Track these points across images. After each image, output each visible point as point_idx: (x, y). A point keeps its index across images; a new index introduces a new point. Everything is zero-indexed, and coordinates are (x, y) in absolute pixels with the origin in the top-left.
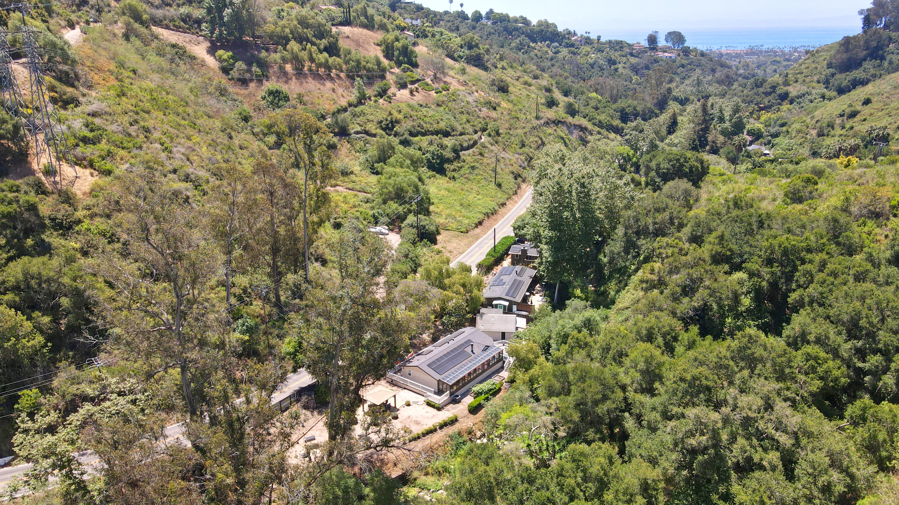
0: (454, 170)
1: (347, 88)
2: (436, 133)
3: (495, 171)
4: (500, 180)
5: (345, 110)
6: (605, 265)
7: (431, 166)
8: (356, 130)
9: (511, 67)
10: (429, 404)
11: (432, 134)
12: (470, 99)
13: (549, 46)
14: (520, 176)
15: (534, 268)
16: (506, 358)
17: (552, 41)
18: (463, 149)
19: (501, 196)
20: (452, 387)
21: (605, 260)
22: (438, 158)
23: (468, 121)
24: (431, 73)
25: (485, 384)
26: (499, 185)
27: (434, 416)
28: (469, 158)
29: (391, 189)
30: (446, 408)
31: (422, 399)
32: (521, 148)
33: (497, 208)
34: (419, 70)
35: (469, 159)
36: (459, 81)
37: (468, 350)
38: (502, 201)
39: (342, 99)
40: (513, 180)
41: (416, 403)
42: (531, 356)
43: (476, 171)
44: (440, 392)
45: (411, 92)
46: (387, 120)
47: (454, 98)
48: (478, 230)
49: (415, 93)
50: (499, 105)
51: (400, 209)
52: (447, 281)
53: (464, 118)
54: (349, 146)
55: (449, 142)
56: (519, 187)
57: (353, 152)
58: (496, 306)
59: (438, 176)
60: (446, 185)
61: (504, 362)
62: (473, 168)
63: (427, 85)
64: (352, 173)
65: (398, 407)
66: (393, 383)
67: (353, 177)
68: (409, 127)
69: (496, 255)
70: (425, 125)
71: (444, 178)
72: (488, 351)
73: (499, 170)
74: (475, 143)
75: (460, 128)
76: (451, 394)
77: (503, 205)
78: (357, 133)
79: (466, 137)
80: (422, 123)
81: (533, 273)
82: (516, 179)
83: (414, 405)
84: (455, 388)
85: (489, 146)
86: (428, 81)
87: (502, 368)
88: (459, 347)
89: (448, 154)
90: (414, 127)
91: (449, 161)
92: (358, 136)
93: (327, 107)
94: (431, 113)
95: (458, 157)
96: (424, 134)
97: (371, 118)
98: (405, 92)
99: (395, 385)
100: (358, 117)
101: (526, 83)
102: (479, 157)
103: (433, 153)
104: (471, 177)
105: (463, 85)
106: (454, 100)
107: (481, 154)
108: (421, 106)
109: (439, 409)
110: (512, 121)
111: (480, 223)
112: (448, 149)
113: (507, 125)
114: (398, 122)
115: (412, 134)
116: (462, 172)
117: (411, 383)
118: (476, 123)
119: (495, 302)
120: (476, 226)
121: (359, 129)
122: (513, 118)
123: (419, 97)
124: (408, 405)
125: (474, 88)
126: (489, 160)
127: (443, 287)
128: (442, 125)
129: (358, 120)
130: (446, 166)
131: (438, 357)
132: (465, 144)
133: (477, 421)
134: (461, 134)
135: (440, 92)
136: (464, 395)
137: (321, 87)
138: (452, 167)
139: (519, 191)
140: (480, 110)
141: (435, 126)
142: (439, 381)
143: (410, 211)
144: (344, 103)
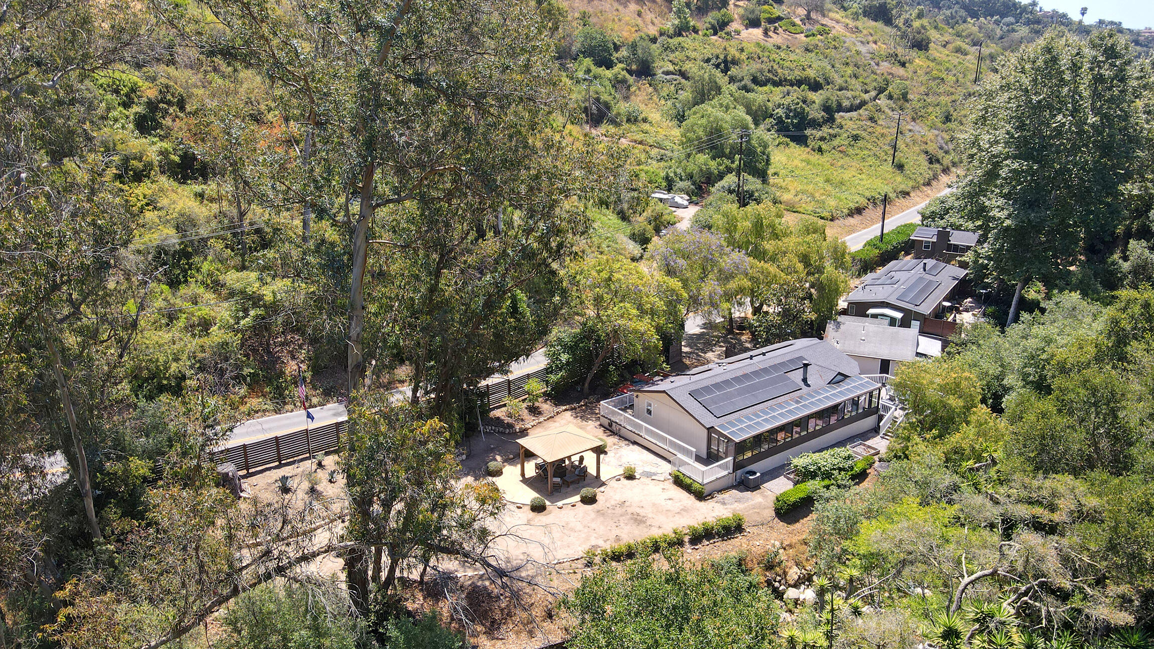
0: (822, 139)
1: (661, 15)
2: (799, 83)
3: (895, 148)
4: (904, 161)
5: (654, 40)
6: (1125, 276)
7: (782, 128)
8: (665, 69)
9: (936, 28)
10: (679, 482)
11: (792, 85)
12: (863, 49)
13: (997, 23)
14: (938, 161)
15: (963, 265)
16: (886, 409)
17: (1003, 16)
18: (840, 108)
19: (900, 181)
20: (741, 447)
21: (1126, 266)
22: (795, 117)
23: (856, 77)
24: (802, 12)
25: (826, 454)
26: (900, 167)
27: (685, 510)
28: (850, 123)
29: (701, 133)
30: (720, 497)
31: (665, 469)
32: (944, 123)
33: (892, 195)
34: (784, 7)
35: (849, 125)
36: (847, 26)
37: (797, 376)
38: (902, 187)
39: (651, 27)
40: (926, 163)
41: (648, 475)
42: (955, 402)
43: (860, 143)
44: (710, 458)
45: (766, 33)
46: (717, 57)
47: (836, 44)
48: (851, 221)
49: (771, 33)
50: (911, 62)
51: (713, 165)
52: (769, 246)
53: (849, 70)
54: (651, 89)
55: (817, 97)
56: (935, 177)
57: (655, 98)
58: (875, 316)
59: (792, 144)
60: (804, 156)
61: (881, 418)
62: (856, 138)
63: (794, 25)
64: (645, 120)
65: (603, 477)
66: (611, 429)
67: (646, 127)
68: (753, 71)
69: (884, 247)
70: (780, 71)
71: (802, 148)
72: (844, 386)
73: (901, 144)
74: (863, 103)
75: (839, 81)
76: (737, 466)
77: (906, 194)
78: (667, 73)
79: (849, 94)
80: (776, 67)
81: (962, 273)
82: (931, 163)
83: (643, 479)
84: (749, 454)
85: (887, 110)
86: (797, 21)
87: (876, 430)
88: (775, 367)
89: (815, 113)
90: (761, 71)
91: (815, 124)
92: (668, 77)
93: (625, 34)
94: (793, 57)
95: (831, 120)
96: (776, 84)
97: (693, 55)
98: (757, 33)
99: (614, 433)
100: (673, 51)
101: (958, 50)
102: (869, 123)
103: (789, 109)
104: (851, 151)
105: (853, 33)
106: (835, 48)
107: (871, 119)
108: (779, 48)
109: (701, 496)
110: (933, 84)
111: (859, 211)
112: (816, 106)
113: (923, 89)
114: (735, 62)
115: (755, 80)
116: (836, 142)
117: (648, 431)
118: (868, 81)
119: (871, 311)
120: (851, 214)
121: (671, 68)
122: (935, 79)
123: (775, 39)
124: (630, 477)
125: (871, 39)
126: (885, 127)
127: (759, 254)
128: (811, 73)
129: (672, 56)
130: (808, 132)
131: (718, 380)
132: (846, 103)
133: (795, 539)
134: (841, 89)
135: (814, 35)
136: (772, 474)
137: (620, 8)
138: (819, 134)
139: (934, 183)
140: (878, 64)
141: (797, 72)
142: (710, 430)
143: (729, 170)
144: (653, 31)
